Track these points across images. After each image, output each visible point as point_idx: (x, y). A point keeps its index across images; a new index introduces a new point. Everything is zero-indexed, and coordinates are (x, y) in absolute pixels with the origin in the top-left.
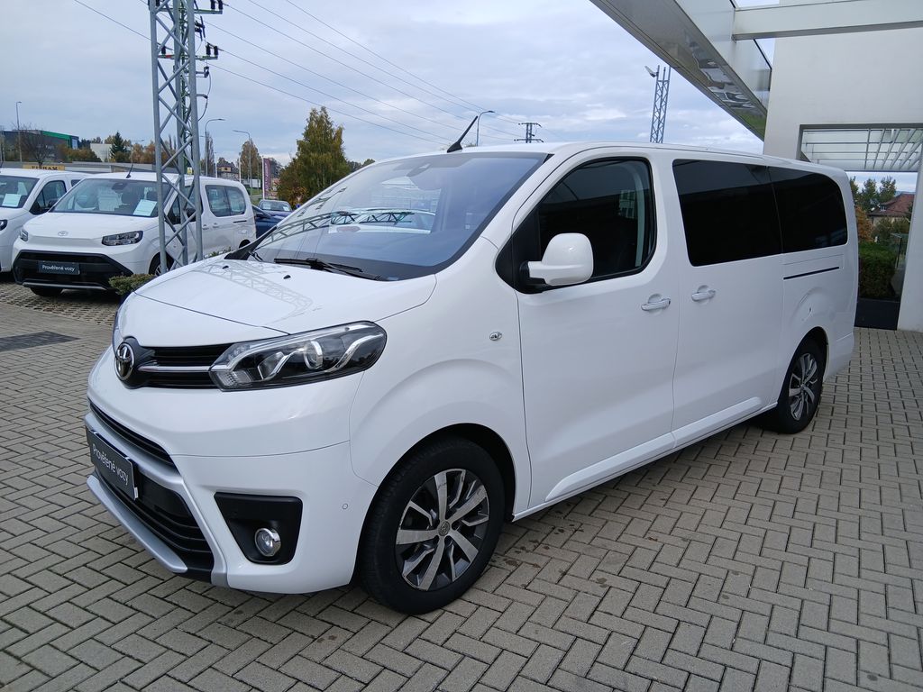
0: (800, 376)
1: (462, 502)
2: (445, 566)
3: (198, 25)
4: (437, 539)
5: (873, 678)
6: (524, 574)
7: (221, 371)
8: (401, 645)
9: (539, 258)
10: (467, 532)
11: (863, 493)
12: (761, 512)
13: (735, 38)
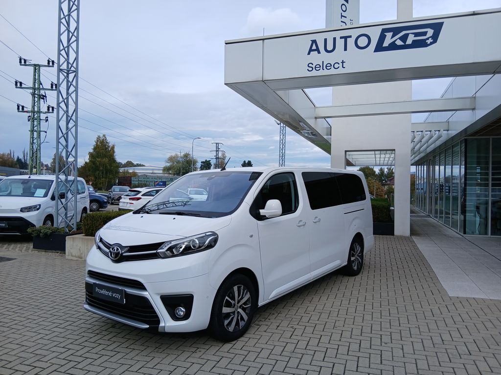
0: (354, 252)
1: (242, 298)
2: (237, 323)
3: (43, 96)
4: (234, 312)
5: (386, 343)
6: (263, 328)
7: (160, 252)
8: (226, 350)
9: (263, 208)
10: (244, 309)
11: (382, 294)
12: (345, 302)
13: (316, 118)
